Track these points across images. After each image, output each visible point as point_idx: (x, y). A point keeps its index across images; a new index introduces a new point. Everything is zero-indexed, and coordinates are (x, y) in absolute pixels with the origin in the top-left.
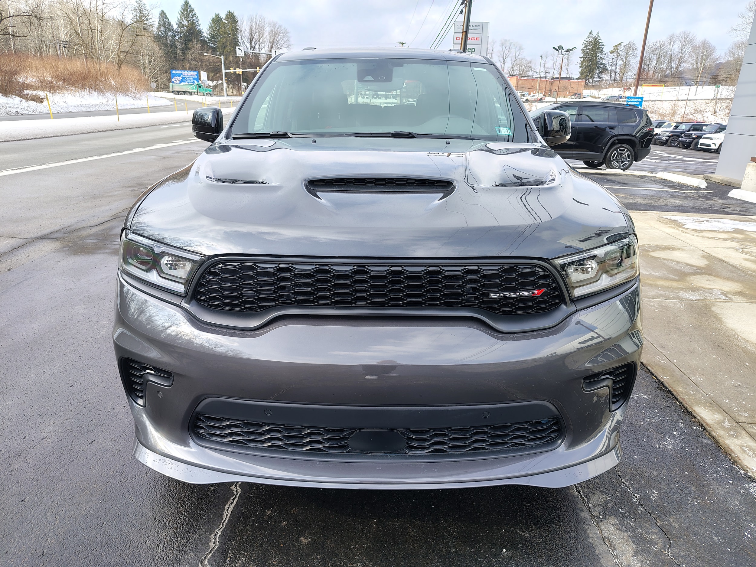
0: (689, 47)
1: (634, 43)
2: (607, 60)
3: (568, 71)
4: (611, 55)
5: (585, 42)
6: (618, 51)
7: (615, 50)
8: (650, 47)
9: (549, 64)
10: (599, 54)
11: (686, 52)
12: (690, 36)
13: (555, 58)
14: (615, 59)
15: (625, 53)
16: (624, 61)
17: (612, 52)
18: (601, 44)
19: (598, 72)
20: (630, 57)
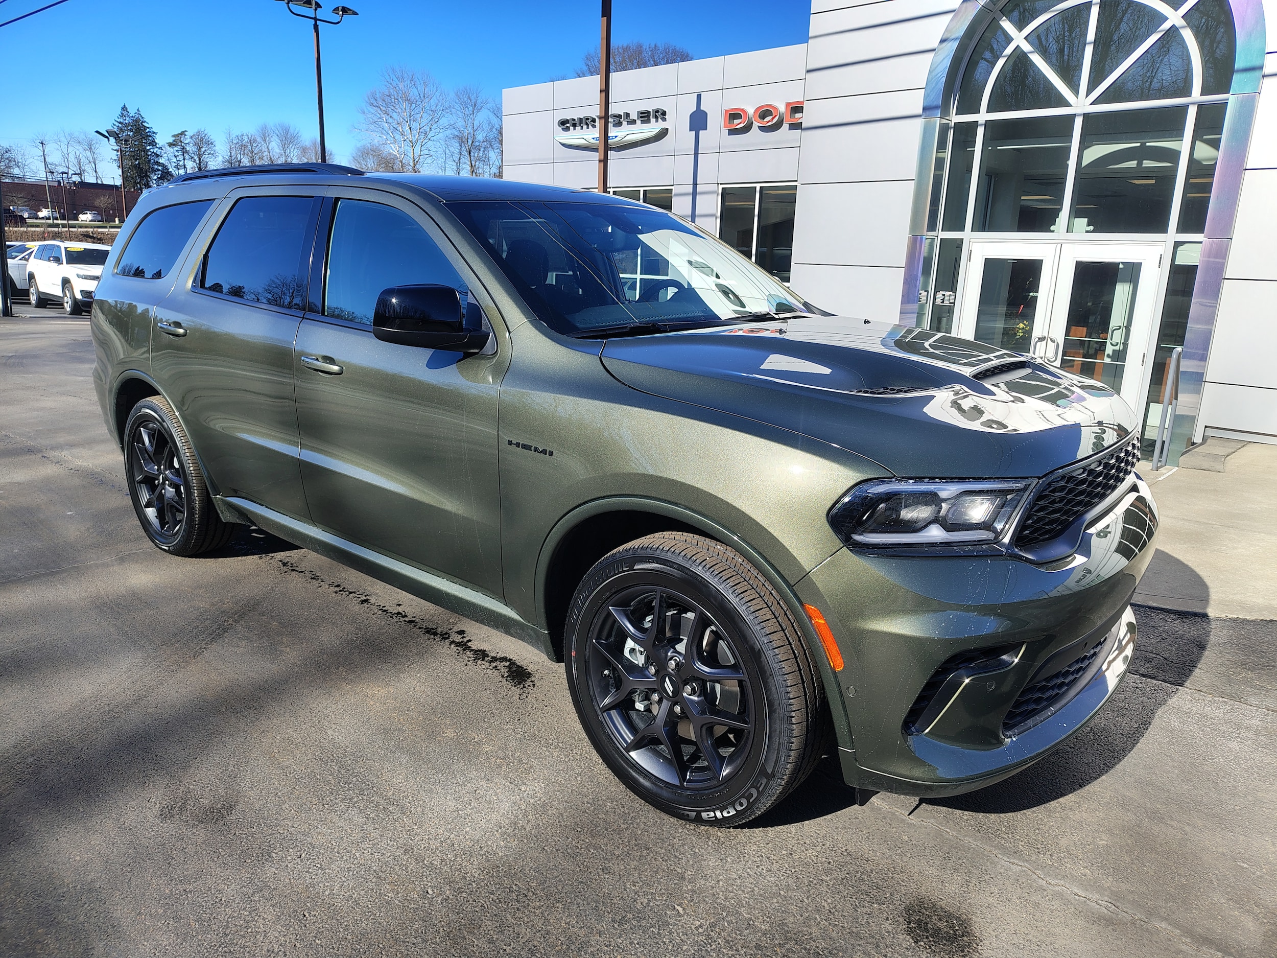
0: (293, 147)
1: (206, 132)
2: (167, 158)
3: (96, 171)
4: (172, 150)
5: (117, 124)
6: (183, 144)
7: (177, 141)
8: (235, 142)
9: (54, 158)
10: (151, 147)
11: (292, 155)
12: (291, 130)
13: (64, 147)
14: (181, 158)
15: (195, 149)
16: (198, 162)
17: (171, 145)
18: (148, 130)
19: (155, 177)
20: (206, 156)
